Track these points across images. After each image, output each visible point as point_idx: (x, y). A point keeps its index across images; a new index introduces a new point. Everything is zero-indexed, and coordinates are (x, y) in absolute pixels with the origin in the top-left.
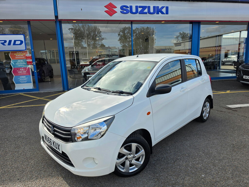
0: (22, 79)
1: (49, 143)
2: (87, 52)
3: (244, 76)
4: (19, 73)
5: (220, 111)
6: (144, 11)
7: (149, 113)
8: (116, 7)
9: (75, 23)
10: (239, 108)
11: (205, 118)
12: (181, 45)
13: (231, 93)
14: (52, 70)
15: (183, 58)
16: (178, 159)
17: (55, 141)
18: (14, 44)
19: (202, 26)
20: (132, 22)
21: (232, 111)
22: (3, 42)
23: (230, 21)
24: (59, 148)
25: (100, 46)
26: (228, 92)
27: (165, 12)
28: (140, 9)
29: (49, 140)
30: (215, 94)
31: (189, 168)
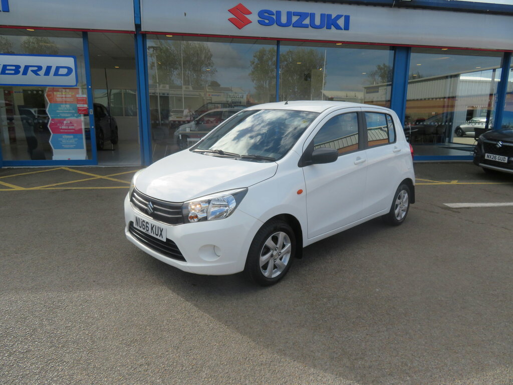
0: (67, 140)
1: (144, 229)
2: (183, 96)
3: (486, 154)
4: (61, 129)
5: (430, 212)
6: (303, 23)
7: (300, 192)
8: (250, 13)
9: (169, 39)
10: (465, 208)
11: (399, 219)
12: (378, 92)
13: (460, 185)
14: (116, 127)
15: (363, 110)
16: (343, 270)
17: (155, 224)
18: (56, 74)
19: (413, 56)
20: (278, 41)
21: (451, 212)
22: (36, 68)
23: (467, 49)
24: (161, 234)
25: (209, 86)
26: (454, 182)
27: (342, 26)
28: (295, 19)
29: (143, 225)
30: (429, 185)
31: (358, 281)
